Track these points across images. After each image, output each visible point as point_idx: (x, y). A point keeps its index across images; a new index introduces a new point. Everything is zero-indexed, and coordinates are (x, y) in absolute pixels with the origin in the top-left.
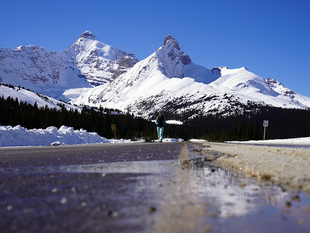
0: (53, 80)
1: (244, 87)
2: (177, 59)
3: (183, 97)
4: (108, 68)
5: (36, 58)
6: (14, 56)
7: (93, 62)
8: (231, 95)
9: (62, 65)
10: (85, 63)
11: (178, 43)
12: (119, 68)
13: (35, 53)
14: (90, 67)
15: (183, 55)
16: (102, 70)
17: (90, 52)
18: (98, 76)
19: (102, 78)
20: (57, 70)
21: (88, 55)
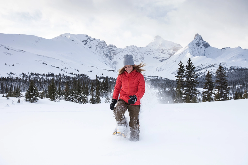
0: (141, 61)
1: (236, 58)
2: (201, 46)
3: (199, 66)
4: (168, 52)
5: (133, 51)
6: (123, 51)
7: (160, 50)
8: (223, 64)
9: (145, 53)
10: (156, 51)
11: (202, 37)
12: (173, 52)
13: (133, 49)
14: (159, 53)
15: (205, 43)
16: (164, 54)
17: (159, 45)
18: (163, 57)
19: (165, 58)
20: (143, 56)
21: (158, 47)
